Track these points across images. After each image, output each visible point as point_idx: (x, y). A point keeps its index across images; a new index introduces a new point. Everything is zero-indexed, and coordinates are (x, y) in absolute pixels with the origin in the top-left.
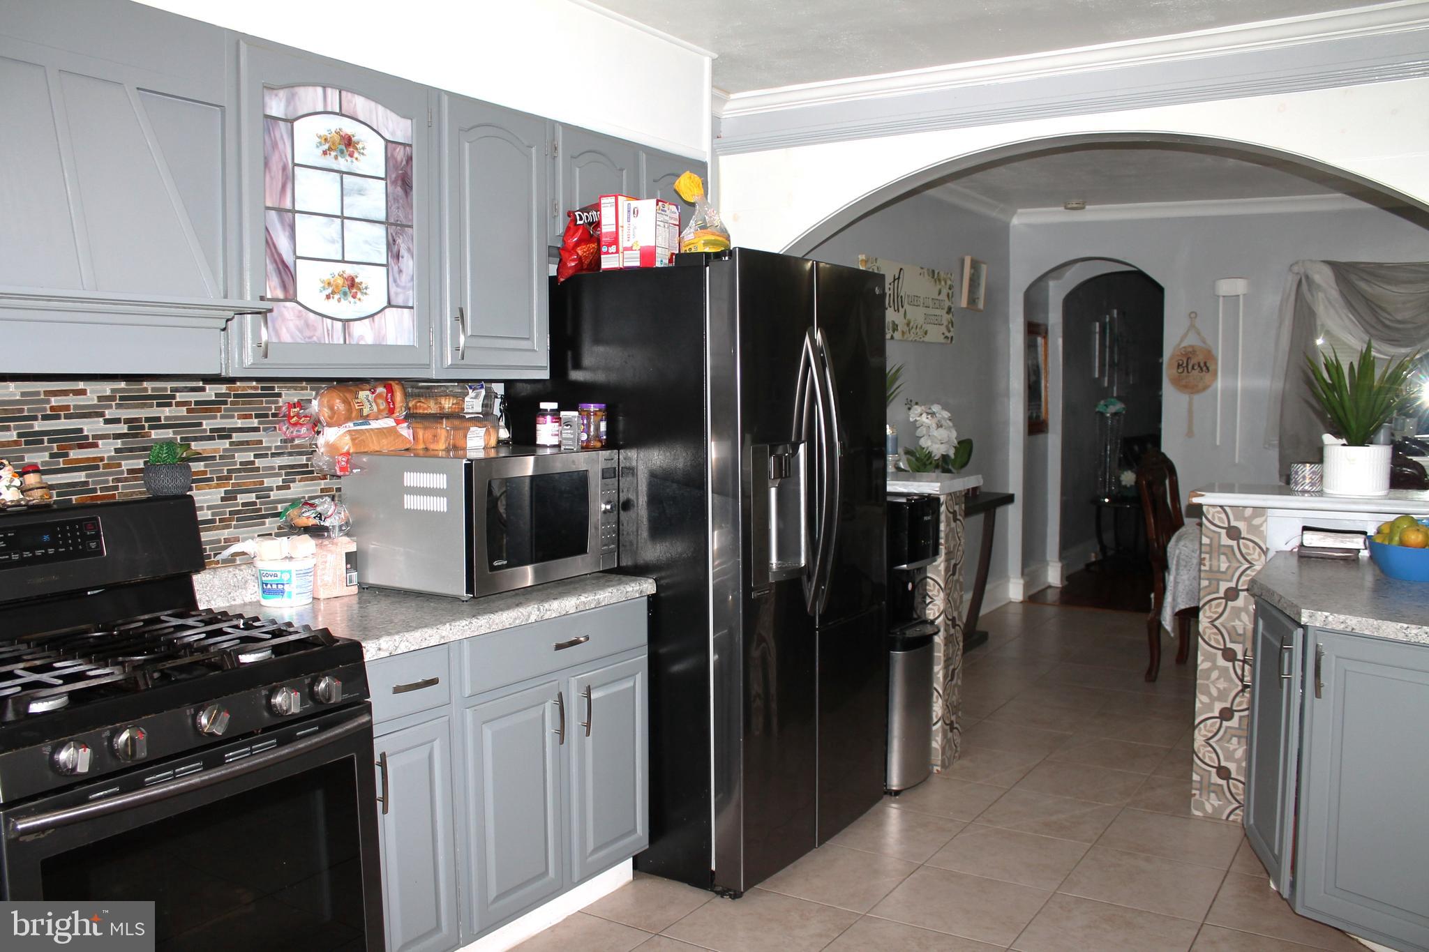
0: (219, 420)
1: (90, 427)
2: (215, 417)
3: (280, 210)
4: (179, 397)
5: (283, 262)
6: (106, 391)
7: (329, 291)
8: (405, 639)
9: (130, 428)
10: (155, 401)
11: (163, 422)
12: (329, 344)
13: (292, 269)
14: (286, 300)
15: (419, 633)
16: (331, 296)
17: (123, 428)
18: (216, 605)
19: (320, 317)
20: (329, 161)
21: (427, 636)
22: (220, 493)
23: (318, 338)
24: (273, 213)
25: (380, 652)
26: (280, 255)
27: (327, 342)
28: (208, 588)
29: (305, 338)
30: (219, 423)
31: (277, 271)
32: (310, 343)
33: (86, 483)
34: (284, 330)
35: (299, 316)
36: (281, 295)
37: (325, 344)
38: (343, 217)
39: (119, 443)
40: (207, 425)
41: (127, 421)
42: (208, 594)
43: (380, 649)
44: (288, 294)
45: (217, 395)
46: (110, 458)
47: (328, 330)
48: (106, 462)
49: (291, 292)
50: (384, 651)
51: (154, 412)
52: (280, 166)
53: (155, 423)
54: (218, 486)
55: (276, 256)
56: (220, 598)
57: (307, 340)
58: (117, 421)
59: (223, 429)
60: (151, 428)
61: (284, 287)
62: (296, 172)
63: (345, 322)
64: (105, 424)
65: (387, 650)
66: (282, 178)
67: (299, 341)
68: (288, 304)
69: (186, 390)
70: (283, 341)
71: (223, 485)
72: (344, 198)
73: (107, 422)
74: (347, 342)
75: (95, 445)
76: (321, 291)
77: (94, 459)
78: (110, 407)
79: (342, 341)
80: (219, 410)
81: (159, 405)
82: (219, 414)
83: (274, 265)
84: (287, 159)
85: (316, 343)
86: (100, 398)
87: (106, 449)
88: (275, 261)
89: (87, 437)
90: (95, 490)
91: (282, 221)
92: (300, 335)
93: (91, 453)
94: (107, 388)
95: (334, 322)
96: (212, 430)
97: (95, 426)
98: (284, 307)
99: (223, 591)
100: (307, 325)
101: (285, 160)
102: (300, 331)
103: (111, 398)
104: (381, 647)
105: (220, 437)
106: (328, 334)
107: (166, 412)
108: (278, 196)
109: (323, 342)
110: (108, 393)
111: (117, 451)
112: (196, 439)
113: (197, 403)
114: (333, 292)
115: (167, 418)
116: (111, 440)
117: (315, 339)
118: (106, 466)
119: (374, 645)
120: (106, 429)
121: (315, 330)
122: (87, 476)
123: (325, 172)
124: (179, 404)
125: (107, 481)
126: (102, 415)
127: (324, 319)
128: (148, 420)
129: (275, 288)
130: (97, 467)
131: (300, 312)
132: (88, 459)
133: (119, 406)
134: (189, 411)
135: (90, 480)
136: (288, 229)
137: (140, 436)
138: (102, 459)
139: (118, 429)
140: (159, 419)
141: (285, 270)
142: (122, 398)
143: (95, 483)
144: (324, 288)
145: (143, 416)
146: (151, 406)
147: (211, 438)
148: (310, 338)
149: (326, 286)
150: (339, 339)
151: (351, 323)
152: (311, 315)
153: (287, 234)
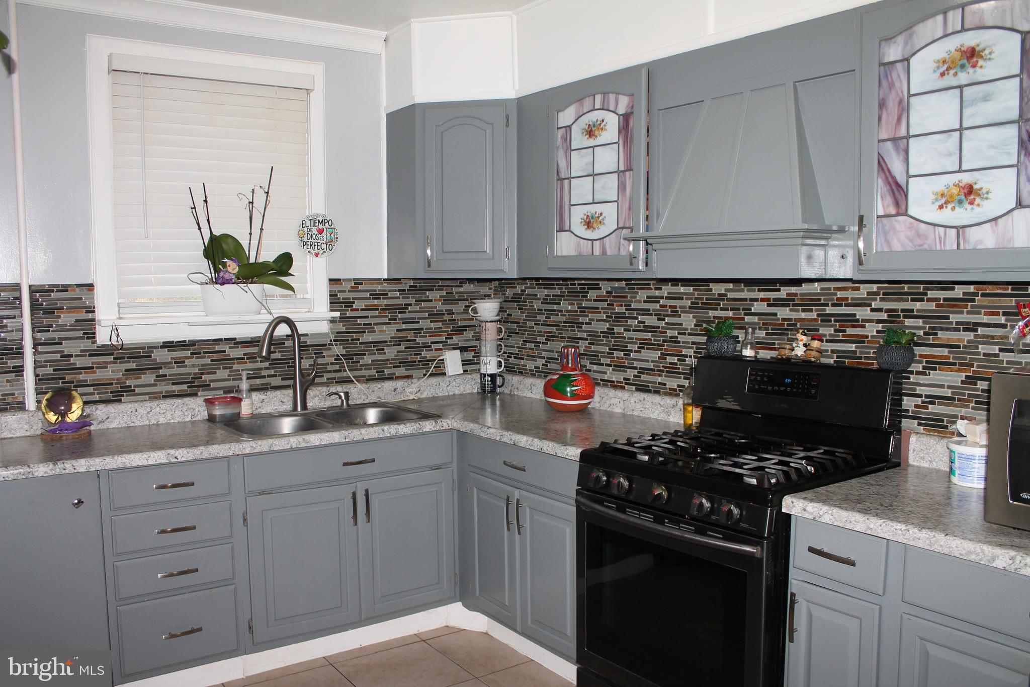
0: (965, 315)
1: (862, 313)
2: (962, 313)
3: (895, 140)
4: (931, 294)
5: (897, 183)
6: (873, 288)
7: (943, 201)
8: (830, 512)
9: (889, 316)
10: (910, 297)
11: (915, 314)
12: (941, 250)
13: (904, 187)
14: (898, 214)
15: (848, 514)
16: (944, 205)
17: (884, 316)
18: (937, 466)
19: (932, 227)
20: (949, 80)
21: (853, 519)
22: (961, 377)
23: (929, 245)
24: (889, 144)
25: (805, 512)
26: (894, 178)
27: (938, 248)
28: (931, 451)
29: (915, 247)
30: (965, 317)
31: (891, 192)
32: (921, 250)
33: (855, 352)
34: (895, 241)
35: (911, 228)
36: (892, 211)
37: (936, 250)
38: (961, 129)
39: (880, 327)
40: (954, 318)
41: (887, 311)
42: (930, 455)
43: (805, 510)
44: (900, 210)
45: (964, 294)
46: (872, 336)
47: (940, 238)
48: (869, 339)
49: (903, 207)
50: (808, 513)
51: (908, 305)
52: (896, 102)
53: (909, 314)
54: (959, 370)
55: (890, 179)
56: (941, 463)
57: (918, 248)
58: (880, 310)
59: (968, 323)
60: (905, 317)
61: (897, 204)
62: (911, 101)
63: (960, 229)
64: (871, 312)
65: (811, 514)
66: (898, 112)
67: (909, 249)
68: (900, 218)
69: (935, 289)
70: (893, 250)
71: (964, 371)
72: (964, 110)
73: (873, 310)
74: (962, 247)
75: (864, 326)
76: (933, 203)
77: (862, 336)
78: (875, 300)
79: (955, 247)
80: (966, 306)
81: (913, 300)
82: (965, 310)
83: (888, 187)
84: (902, 92)
85: (927, 250)
86: (868, 293)
87: (871, 330)
88: (889, 184)
89: (858, 320)
90: (860, 358)
91: (897, 148)
92: (910, 244)
93: (859, 331)
94: (874, 288)
95: (948, 229)
96: (957, 323)
97: (864, 313)
98: (896, 221)
99: (945, 458)
100: (918, 234)
101: (901, 95)
102: (911, 240)
103: (877, 294)
104: (806, 509)
105: (965, 330)
106: (940, 242)
107: (918, 305)
108: (894, 128)
109: (934, 249)
110: (875, 290)
111: (878, 332)
112: (942, 329)
113: (945, 300)
114: (947, 202)
115: (918, 311)
116: (874, 324)
117: (926, 246)
118: (869, 342)
119: (801, 505)
120: (871, 316)
121: (926, 237)
122: (856, 347)
123: (943, 92)
124: (929, 300)
125: (869, 353)
126: (870, 305)
127: (937, 227)
128: (903, 311)
129: (888, 206)
130: (863, 342)
131: (911, 223)
132: (857, 336)
133: (882, 300)
134: (937, 306)
135: (858, 350)
136: (902, 154)
137: (896, 322)
138: (867, 337)
139: (879, 316)
140: (912, 310)
141: (898, 190)
142: (884, 294)
143: (860, 352)
144: (937, 200)
145: (900, 308)
146: (907, 300)
147: (958, 330)
148: (920, 246)
149: (939, 197)
150: (952, 245)
151: (967, 229)
152: (923, 225)
153: (901, 158)
